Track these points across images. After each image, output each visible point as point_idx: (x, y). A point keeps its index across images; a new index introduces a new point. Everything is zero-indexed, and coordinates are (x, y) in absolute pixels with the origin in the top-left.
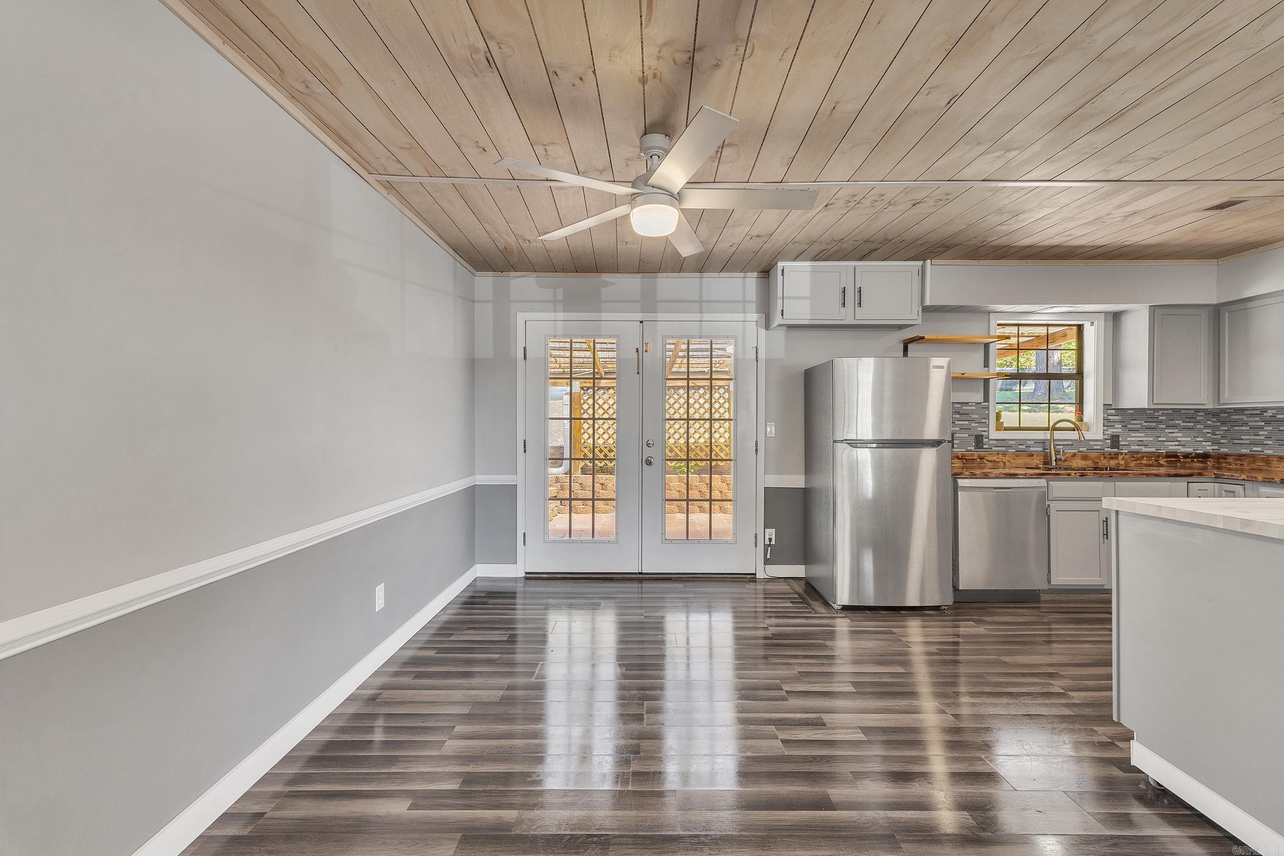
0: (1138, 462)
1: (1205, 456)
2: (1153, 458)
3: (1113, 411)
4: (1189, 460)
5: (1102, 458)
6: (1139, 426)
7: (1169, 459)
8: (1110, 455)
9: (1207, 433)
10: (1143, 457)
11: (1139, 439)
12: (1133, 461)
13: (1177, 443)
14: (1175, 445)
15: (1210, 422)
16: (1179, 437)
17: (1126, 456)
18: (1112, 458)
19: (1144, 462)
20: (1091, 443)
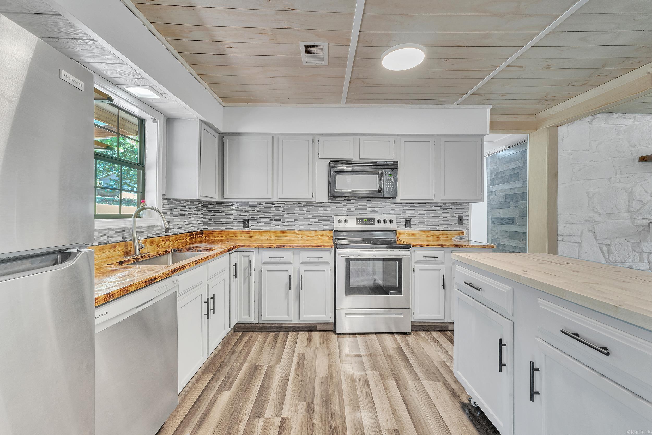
0: (178, 241)
1: (202, 233)
2: (184, 237)
3: (166, 201)
4: (197, 236)
5: (162, 241)
6: (177, 213)
7: (190, 237)
8: (166, 238)
9: (202, 218)
10: (180, 237)
11: (178, 223)
12: (176, 241)
13: (192, 225)
14: (192, 227)
15: (202, 211)
16: (192, 221)
17: (174, 237)
18: (167, 241)
19: (181, 241)
20: (155, 229)
